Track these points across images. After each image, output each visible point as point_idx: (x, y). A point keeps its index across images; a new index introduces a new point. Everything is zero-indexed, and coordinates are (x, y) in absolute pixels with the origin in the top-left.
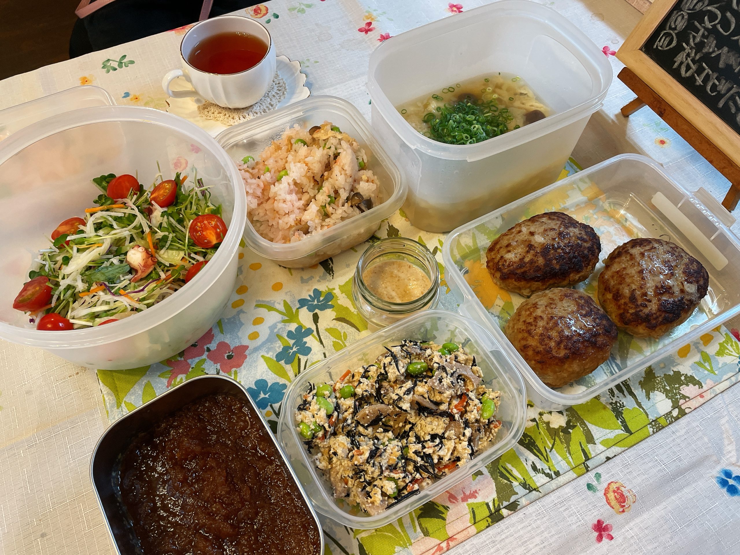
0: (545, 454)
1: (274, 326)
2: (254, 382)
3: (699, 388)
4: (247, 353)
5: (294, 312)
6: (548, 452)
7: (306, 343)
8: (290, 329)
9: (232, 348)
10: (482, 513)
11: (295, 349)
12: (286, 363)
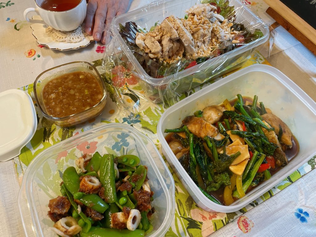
4: (97, 145)
7: (126, 140)
8: (118, 134)
9: (89, 143)
10: (220, 225)
11: (121, 143)
12: (117, 150)
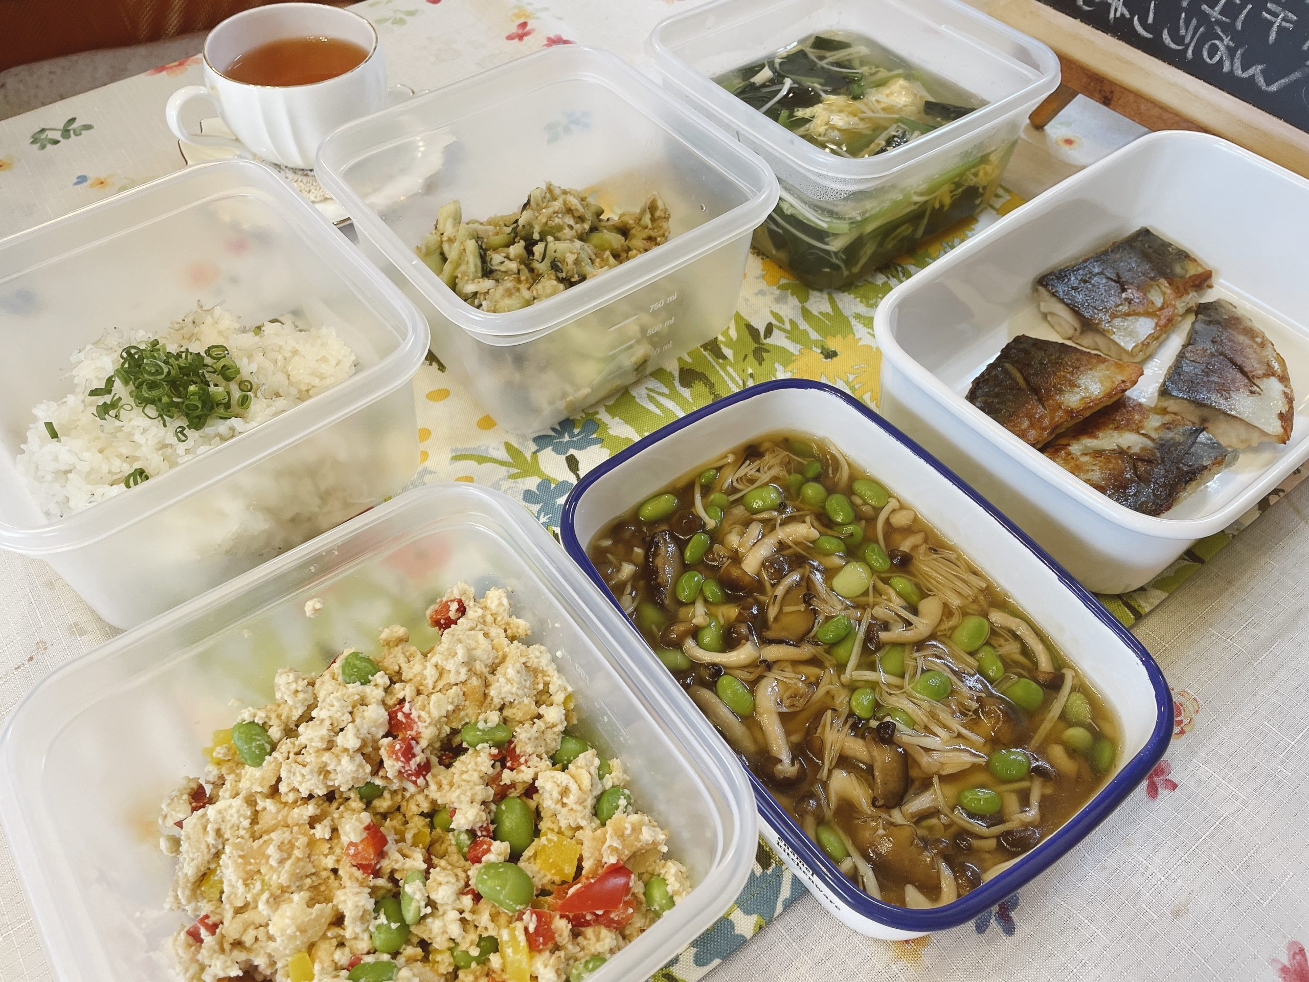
5: (528, 456)
8: (526, 488)
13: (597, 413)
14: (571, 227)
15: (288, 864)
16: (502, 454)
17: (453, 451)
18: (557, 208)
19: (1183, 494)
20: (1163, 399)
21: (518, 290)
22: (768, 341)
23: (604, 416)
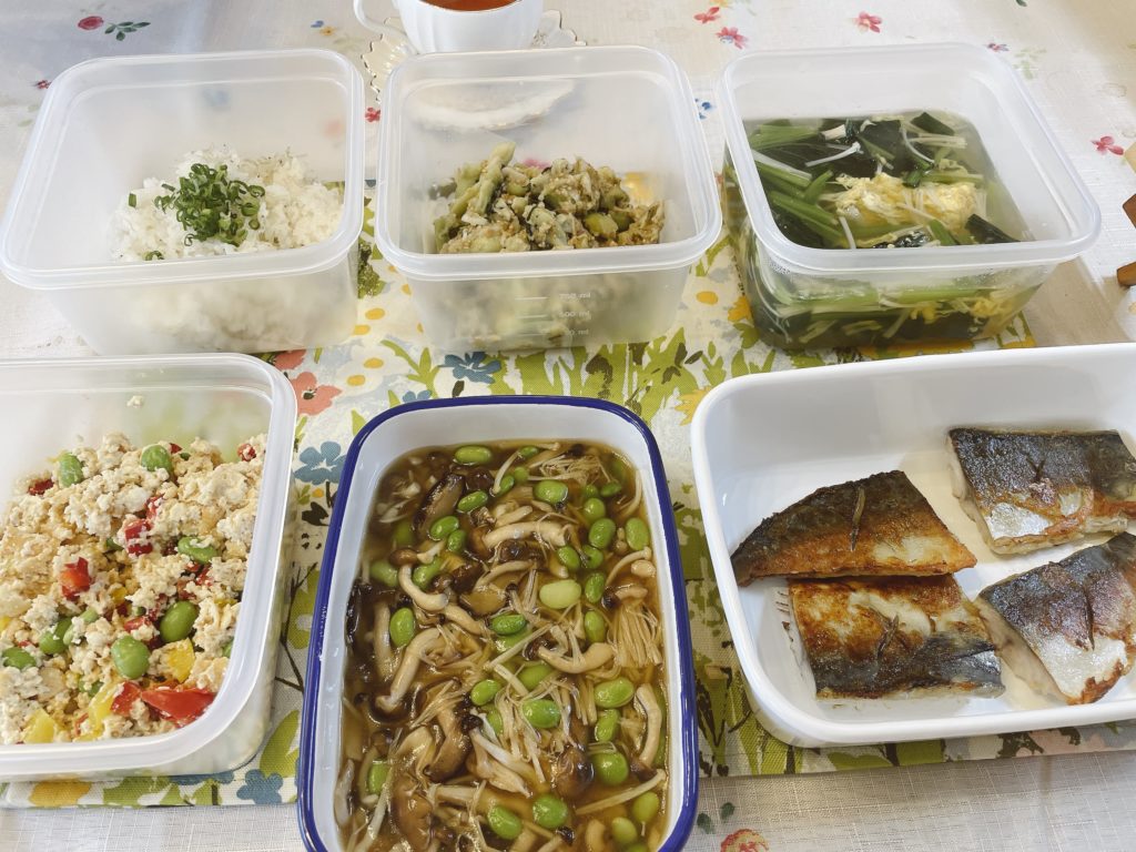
0: (718, 732)
1: (394, 377)
2: (321, 443)
3: (1071, 743)
4: (334, 399)
5: (432, 367)
6: (726, 731)
8: (412, 390)
9: (317, 386)
13: (507, 358)
14: (573, 201)
15: (30, 559)
16: (416, 355)
17: (388, 336)
18: (568, 181)
19: (901, 694)
20: (980, 600)
21: (501, 234)
22: (687, 367)
23: (510, 364)
